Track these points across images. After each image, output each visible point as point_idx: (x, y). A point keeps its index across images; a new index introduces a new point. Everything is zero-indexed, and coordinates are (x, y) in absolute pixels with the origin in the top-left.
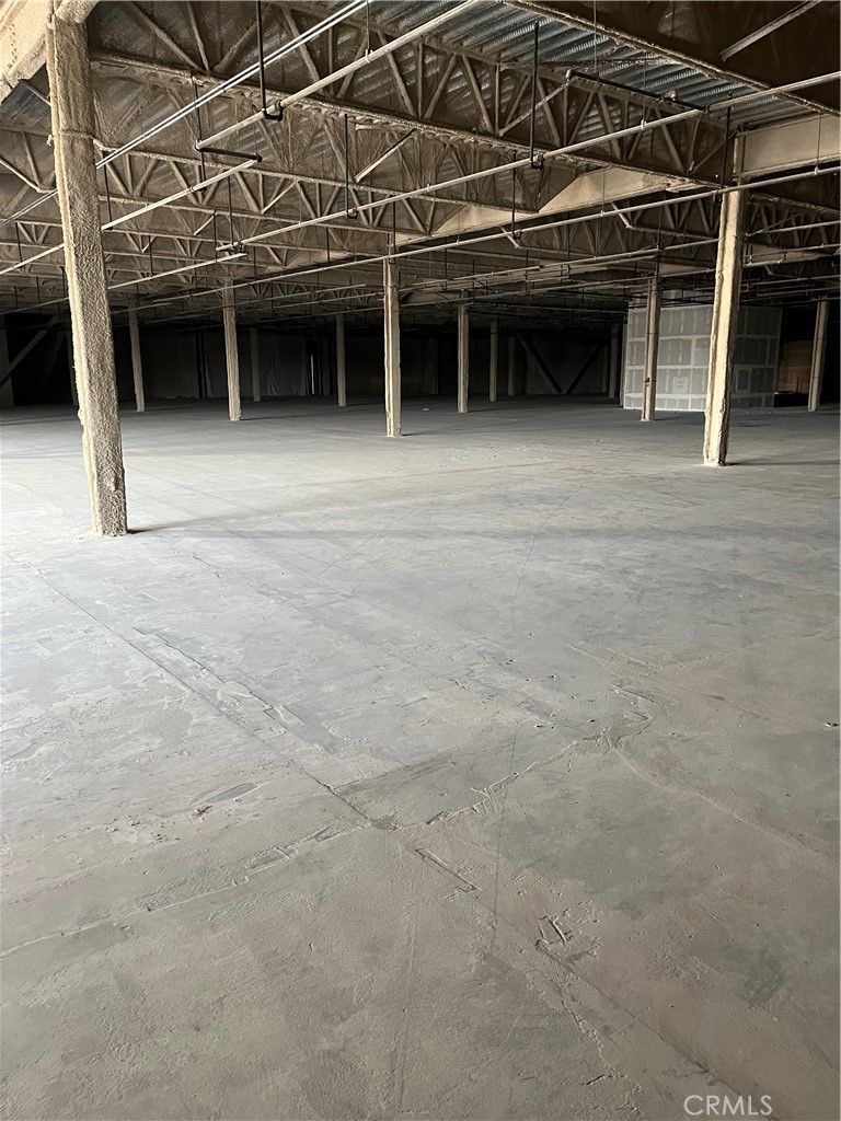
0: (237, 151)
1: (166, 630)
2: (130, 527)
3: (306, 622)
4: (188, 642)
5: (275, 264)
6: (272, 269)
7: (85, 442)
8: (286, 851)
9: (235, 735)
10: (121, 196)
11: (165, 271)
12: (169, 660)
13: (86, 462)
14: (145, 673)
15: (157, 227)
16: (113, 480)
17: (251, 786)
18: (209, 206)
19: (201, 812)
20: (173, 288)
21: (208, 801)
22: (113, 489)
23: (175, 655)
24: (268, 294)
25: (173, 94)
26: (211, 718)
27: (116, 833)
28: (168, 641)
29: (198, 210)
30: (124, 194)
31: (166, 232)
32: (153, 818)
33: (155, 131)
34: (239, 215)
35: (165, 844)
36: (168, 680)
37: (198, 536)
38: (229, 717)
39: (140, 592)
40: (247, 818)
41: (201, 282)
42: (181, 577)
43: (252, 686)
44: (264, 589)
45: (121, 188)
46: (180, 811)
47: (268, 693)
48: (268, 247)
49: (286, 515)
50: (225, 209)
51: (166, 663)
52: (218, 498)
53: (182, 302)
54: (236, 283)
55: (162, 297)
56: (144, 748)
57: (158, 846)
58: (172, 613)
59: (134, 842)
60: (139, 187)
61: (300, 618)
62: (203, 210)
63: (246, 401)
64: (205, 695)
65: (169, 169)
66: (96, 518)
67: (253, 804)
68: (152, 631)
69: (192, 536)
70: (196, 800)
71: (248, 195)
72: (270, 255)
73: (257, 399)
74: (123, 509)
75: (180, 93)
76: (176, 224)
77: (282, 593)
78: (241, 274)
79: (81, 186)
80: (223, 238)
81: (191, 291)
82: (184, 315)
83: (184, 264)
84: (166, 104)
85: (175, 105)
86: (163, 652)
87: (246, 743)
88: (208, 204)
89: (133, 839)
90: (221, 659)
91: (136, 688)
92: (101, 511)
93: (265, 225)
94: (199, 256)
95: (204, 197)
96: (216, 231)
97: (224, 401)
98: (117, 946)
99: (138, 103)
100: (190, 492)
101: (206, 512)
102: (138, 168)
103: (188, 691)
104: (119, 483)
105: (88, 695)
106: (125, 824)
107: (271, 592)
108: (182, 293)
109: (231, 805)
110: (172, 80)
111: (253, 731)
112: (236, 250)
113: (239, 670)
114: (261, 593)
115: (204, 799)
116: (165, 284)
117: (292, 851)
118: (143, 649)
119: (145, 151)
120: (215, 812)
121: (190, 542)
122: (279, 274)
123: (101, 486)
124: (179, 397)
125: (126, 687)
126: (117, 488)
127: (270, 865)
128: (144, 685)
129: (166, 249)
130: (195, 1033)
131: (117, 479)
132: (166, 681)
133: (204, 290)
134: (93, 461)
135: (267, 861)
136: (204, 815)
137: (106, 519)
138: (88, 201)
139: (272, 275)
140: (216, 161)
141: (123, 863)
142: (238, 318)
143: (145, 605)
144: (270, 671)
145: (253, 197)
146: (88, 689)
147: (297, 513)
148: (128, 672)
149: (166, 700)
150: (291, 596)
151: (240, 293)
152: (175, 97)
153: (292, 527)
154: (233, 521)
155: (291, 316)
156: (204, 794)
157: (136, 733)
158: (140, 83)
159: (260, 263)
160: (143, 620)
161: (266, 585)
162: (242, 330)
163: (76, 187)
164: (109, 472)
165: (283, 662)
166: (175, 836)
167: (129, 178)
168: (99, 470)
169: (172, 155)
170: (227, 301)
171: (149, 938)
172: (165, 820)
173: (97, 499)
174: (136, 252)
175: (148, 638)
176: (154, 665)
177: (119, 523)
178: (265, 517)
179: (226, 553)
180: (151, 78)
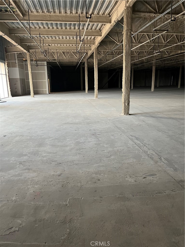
0: (162, 29)
1: (137, 136)
2: (129, 113)
3: (169, 139)
4: (142, 140)
5: (167, 55)
6: (166, 56)
7: (123, 95)
8: (164, 192)
9: (152, 162)
10: (134, 43)
11: (141, 59)
12: (137, 143)
13: (122, 99)
14: (132, 145)
15: (141, 49)
16: (127, 103)
17: (156, 175)
18: (153, 43)
19: (144, 178)
20: (142, 62)
21: (146, 176)
22: (127, 105)
23: (139, 142)
24: (164, 62)
25: (148, 19)
26: (147, 157)
27: (126, 178)
28: (137, 139)
29: (150, 44)
30: (135, 42)
31: (142, 50)
32: (134, 177)
33: (144, 28)
34: (160, 44)
35: (136, 183)
36: (137, 147)
37: (144, 117)
38: (150, 158)
39: (131, 128)
40: (155, 182)
41: (148, 60)
42: (140, 125)
43: (156, 152)
44: (159, 130)
45: (135, 41)
46: (140, 177)
47: (159, 154)
48: (165, 51)
49: (164, 113)
50: (157, 43)
51: (137, 144)
52: (148, 108)
53: (144, 65)
54: (156, 60)
55: (140, 64)
56: (132, 161)
57: (135, 183)
58: (138, 133)
59: (130, 181)
60: (138, 41)
61: (168, 138)
62: (152, 44)
63: (155, 87)
64: (145, 152)
65: (145, 36)
66: (123, 111)
67: (156, 179)
68: (134, 136)
69: (143, 116)
70: (143, 175)
71: (163, 39)
72: (166, 53)
73: (158, 86)
74: (128, 110)
75: (150, 19)
76: (145, 48)
77: (163, 131)
78: (158, 58)
79: (128, 42)
80: (155, 50)
81: (146, 63)
82: (143, 68)
83: (145, 57)
84: (147, 21)
85: (149, 21)
86: (136, 141)
87: (154, 164)
88: (153, 42)
89: (130, 180)
90: (149, 145)
91: (130, 148)
92: (124, 110)
93: (166, 46)
94: (149, 54)
95: (152, 41)
96: (154, 49)
97: (150, 87)
98: (127, 202)
99: (141, 22)
100: (142, 107)
101: (145, 111)
102: (139, 37)
103: (141, 150)
104: (128, 104)
105: (121, 148)
106: (128, 176)
107: (160, 131)
108: (144, 63)
109: (151, 178)
110: (149, 16)
111: (156, 162)
112: (158, 52)
113: (153, 147)
114: (158, 131)
115: (145, 175)
116: (140, 61)
117: (166, 192)
118: (132, 140)
119: (141, 33)
120: (148, 179)
121: (142, 118)
122: (168, 57)
123: (125, 104)
124: (140, 86)
125: (128, 147)
126: (128, 105)
127: (160, 194)
128: (132, 147)
129: (142, 54)
130: (143, 227)
131: (128, 103)
132: (136, 147)
133: (149, 62)
134: (124, 99)
135: (160, 193)
136: (145, 179)
137: (125, 112)
138: (129, 45)
139: (165, 57)
140: (156, 32)
141: (128, 184)
142: (156, 68)
143: (132, 130)
144: (160, 149)
145: (164, 40)
146: (121, 146)
147: (167, 113)
148: (129, 144)
149: (137, 152)
150: (165, 132)
151: (157, 62)
152: (149, 20)
153: (166, 116)
154: (152, 114)
155: (169, 67)
156: (145, 174)
157: (130, 157)
158: (142, 18)
159: (163, 55)
160: (132, 134)
161: (159, 129)
162: (156, 71)
163: (127, 42)
164: (127, 102)
165: (164, 147)
166: (139, 182)
167: (136, 39)
168: (125, 101)
169: (147, 33)
170: (154, 64)
171: (133, 202)
172: (136, 178)
173: (124, 107)
174: (136, 55)
175: (133, 137)
176: (134, 144)
177: (128, 112)
178: (159, 113)
179: (150, 121)
180: (144, 16)
